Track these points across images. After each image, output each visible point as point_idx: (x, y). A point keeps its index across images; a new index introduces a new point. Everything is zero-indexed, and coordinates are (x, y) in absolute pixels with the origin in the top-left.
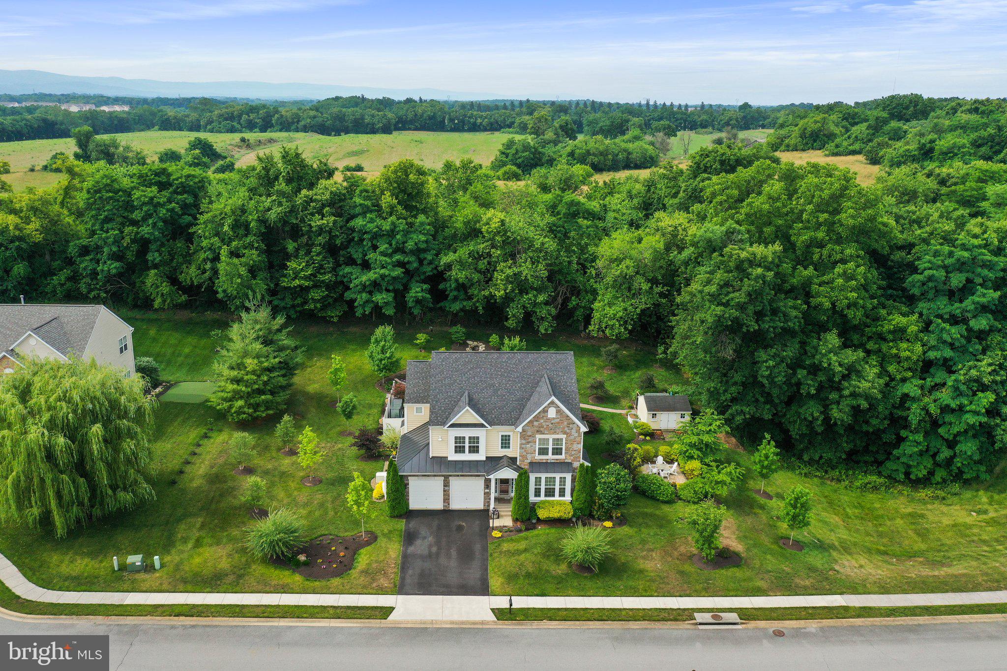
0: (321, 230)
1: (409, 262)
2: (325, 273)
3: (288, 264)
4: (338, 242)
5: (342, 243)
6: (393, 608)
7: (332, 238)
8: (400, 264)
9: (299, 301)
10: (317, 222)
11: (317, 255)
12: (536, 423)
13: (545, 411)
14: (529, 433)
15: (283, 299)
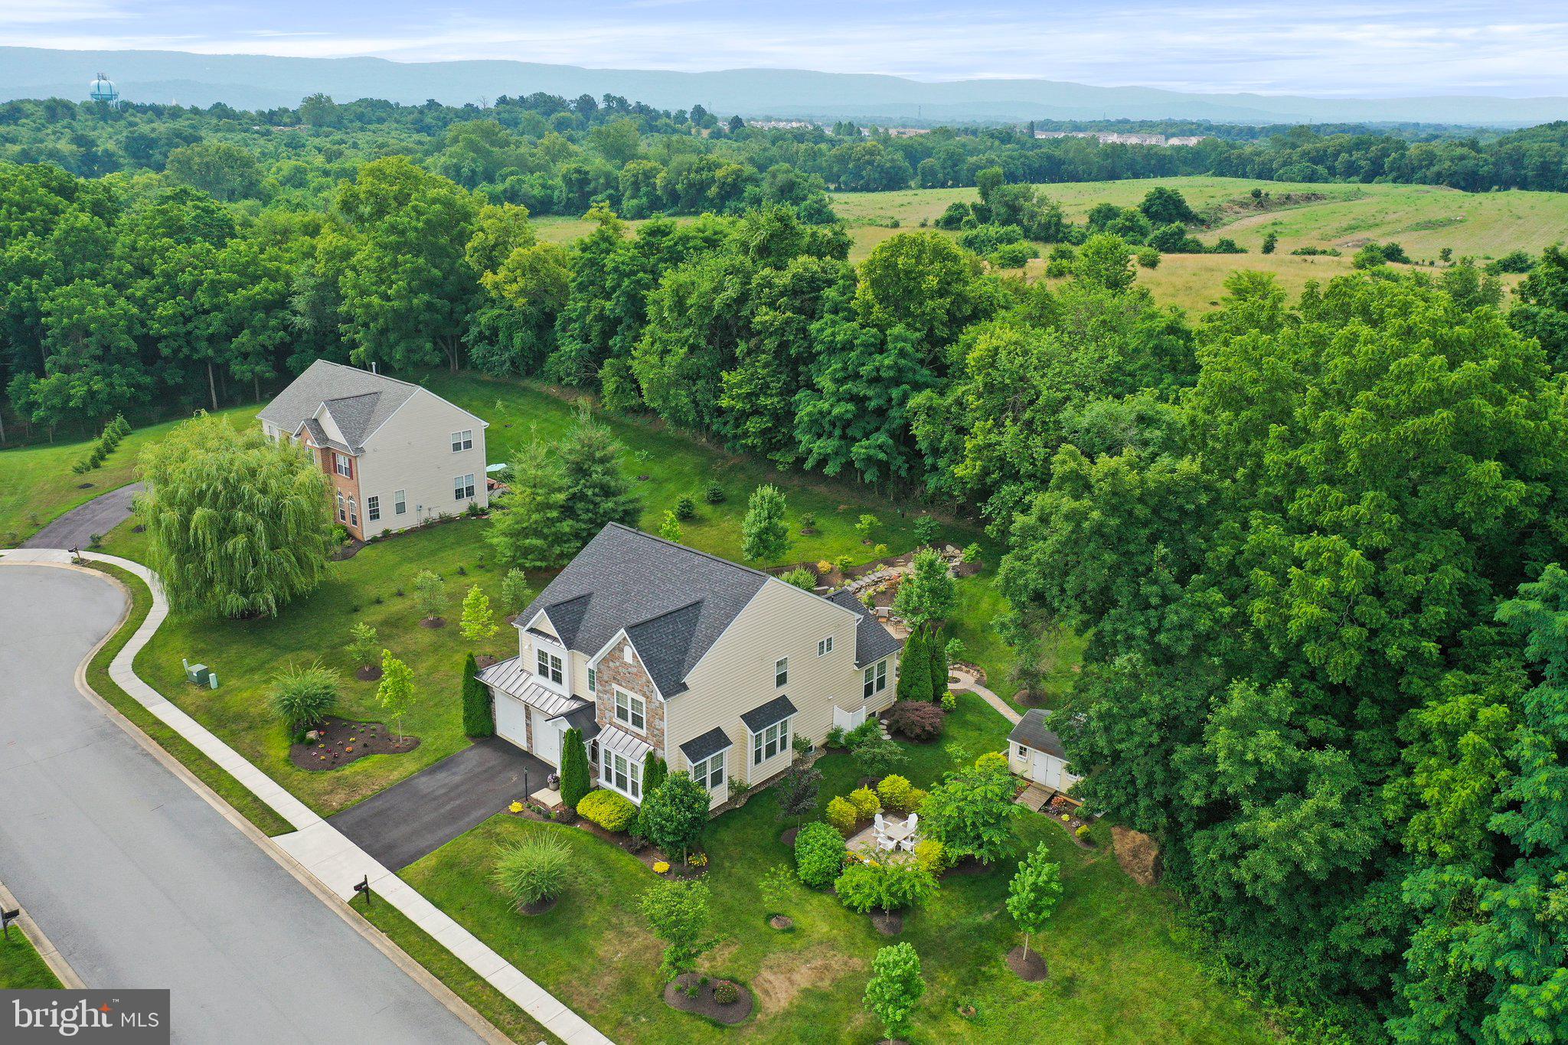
0: (765, 331)
1: (866, 398)
2: (772, 396)
3: (724, 374)
4: (793, 351)
5: (799, 354)
6: (295, 830)
7: (783, 346)
8: (853, 398)
9: (739, 431)
10: (764, 316)
11: (764, 368)
12: (611, 664)
13: (619, 648)
14: (606, 678)
15: (725, 424)
